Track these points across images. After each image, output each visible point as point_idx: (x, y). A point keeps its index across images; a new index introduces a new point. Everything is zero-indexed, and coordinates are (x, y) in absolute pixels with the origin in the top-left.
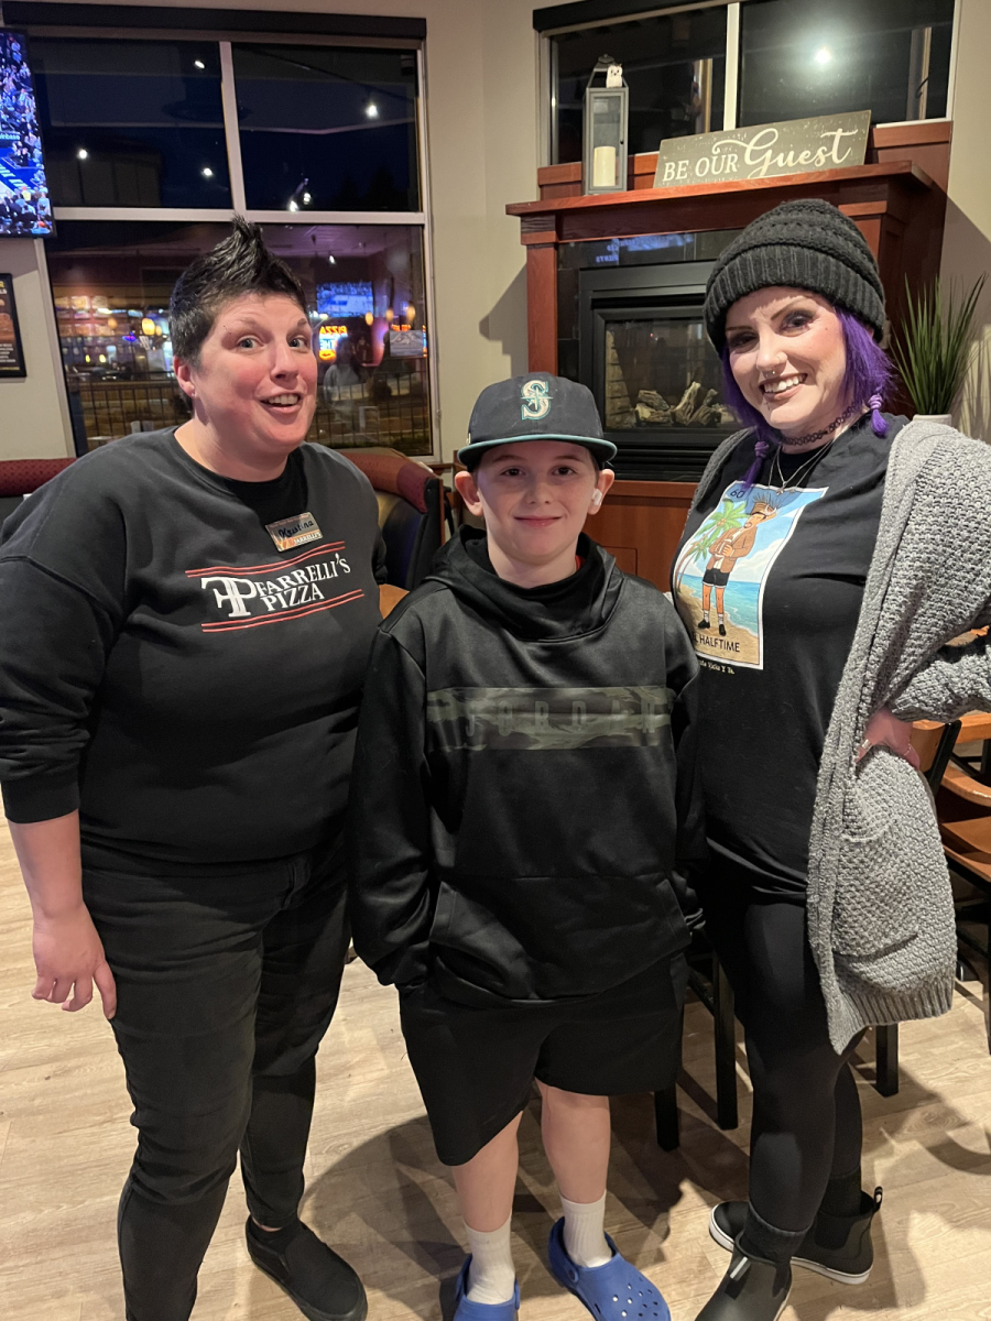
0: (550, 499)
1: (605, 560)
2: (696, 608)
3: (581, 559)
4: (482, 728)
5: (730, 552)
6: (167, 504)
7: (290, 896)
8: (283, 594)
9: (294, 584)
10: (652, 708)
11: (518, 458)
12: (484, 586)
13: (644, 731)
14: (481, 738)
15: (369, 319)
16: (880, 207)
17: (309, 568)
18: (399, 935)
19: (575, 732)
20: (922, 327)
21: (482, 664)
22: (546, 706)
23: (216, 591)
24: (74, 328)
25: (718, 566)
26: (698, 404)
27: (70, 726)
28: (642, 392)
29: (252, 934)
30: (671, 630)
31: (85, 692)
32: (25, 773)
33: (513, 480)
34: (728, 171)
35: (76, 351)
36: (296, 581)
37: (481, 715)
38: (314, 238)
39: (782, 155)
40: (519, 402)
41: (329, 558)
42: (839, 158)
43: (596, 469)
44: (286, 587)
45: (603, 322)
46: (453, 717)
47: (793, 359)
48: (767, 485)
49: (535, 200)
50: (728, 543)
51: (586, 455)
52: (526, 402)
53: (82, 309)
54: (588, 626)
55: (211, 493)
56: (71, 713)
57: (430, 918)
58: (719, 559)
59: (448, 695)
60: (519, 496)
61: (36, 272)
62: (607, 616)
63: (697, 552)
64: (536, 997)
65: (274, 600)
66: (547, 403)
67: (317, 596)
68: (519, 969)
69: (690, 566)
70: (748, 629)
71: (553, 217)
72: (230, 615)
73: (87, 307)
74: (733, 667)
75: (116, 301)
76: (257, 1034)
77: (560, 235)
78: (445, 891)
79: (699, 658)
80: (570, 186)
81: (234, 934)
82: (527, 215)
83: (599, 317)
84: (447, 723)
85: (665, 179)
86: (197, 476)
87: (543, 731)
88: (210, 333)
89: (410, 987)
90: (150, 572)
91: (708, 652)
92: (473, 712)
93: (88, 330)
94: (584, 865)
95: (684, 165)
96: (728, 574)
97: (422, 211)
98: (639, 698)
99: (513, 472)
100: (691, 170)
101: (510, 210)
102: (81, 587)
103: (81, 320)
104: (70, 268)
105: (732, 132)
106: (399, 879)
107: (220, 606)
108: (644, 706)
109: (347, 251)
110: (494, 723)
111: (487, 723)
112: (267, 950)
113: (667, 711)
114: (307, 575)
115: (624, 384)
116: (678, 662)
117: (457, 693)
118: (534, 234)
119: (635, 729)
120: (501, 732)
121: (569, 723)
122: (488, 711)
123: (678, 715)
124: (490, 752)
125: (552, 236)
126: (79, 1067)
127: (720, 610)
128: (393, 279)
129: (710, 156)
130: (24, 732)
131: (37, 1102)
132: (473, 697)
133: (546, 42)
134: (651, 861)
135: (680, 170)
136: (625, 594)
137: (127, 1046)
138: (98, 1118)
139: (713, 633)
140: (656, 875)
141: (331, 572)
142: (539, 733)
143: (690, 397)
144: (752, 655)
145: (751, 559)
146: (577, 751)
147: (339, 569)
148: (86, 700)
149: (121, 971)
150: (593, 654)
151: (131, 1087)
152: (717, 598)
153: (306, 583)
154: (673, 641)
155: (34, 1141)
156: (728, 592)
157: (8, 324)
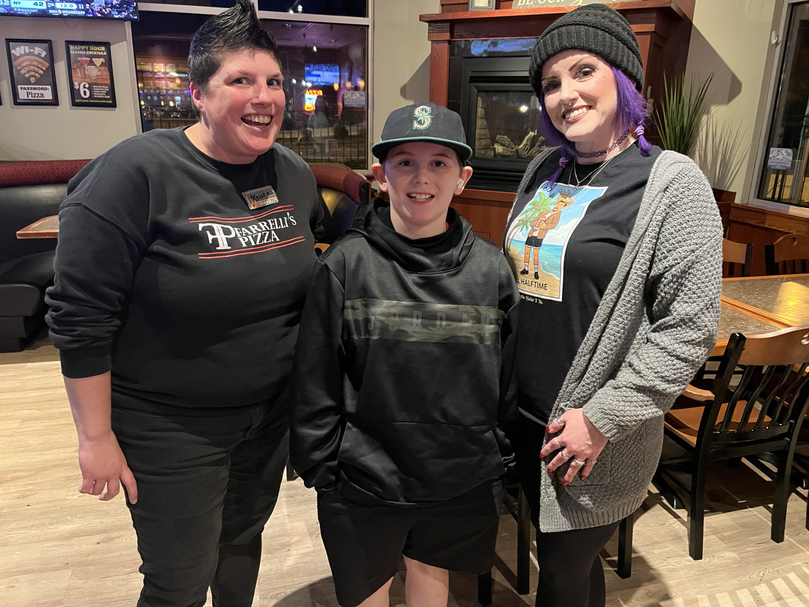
0: (428, 182)
1: (464, 226)
2: (520, 261)
3: (449, 224)
4: (378, 325)
5: (544, 226)
6: (177, 174)
7: (249, 431)
8: (252, 237)
9: (260, 230)
10: (488, 321)
11: (410, 154)
12: (386, 236)
13: (482, 335)
14: (377, 331)
15: (336, 87)
16: (651, 27)
17: (269, 221)
18: (318, 455)
19: (437, 332)
20: (672, 105)
21: (381, 284)
22: (420, 314)
23: (208, 232)
24: (155, 84)
25: (535, 234)
26: (532, 146)
27: (108, 316)
28: (498, 136)
29: (224, 455)
30: (503, 272)
31: (118, 294)
32: (76, 345)
33: (406, 168)
34: (558, 1)
35: (155, 98)
36: (261, 229)
37: (378, 317)
38: (304, 35)
40: (412, 118)
41: (283, 215)
43: (460, 165)
44: (255, 232)
45: (476, 91)
46: (361, 318)
47: (583, 96)
48: (567, 183)
49: (438, 13)
50: (542, 220)
51: (452, 154)
52: (416, 119)
53: (160, 72)
54: (451, 266)
55: (206, 169)
56: (109, 308)
57: (339, 445)
58: (536, 230)
59: (358, 303)
60: (409, 178)
61: (125, 42)
62: (464, 259)
63: (522, 226)
64: (404, 500)
65: (247, 240)
66: (429, 120)
67: (275, 239)
68: (393, 481)
69: (517, 235)
70: (553, 275)
71: (448, 24)
72: (217, 248)
73: (163, 70)
74: (542, 299)
75: (181, 69)
76: (224, 518)
77: (452, 36)
78: (349, 428)
79: (521, 294)
80: (461, 6)
81: (215, 454)
82: (433, 22)
83: (474, 88)
84: (356, 321)
85: (519, 4)
86: (198, 158)
87: (417, 330)
88: (217, 72)
89: (324, 489)
90: (165, 217)
91: (526, 290)
92: (374, 315)
93: (162, 84)
94: (437, 416)
96: (541, 240)
97: (368, 17)
98: (480, 314)
99: (407, 163)
100: (535, 0)
101: (422, 18)
102: (118, 225)
103: (159, 78)
104: (153, 46)
106: (321, 419)
107: (211, 242)
108: (483, 319)
109: (325, 44)
110: (387, 323)
111: (382, 322)
112: (233, 465)
113: (497, 324)
114: (268, 225)
115: (488, 130)
116: (505, 293)
117: (364, 302)
118: (436, 34)
119: (476, 332)
120: (391, 328)
121: (434, 326)
122: (383, 314)
123: (505, 328)
124: (382, 341)
125: (447, 36)
126: (118, 537)
127: (536, 263)
128: (352, 64)
130: (78, 319)
131: (90, 558)
132: (374, 305)
134: (481, 417)
136: (476, 249)
137: (138, 523)
138: (128, 570)
139: (530, 278)
140: (484, 427)
141: (284, 224)
142: (415, 329)
143: (528, 141)
144: (555, 293)
145: (558, 231)
146: (437, 344)
147: (289, 222)
148: (119, 299)
149: (140, 475)
150: (453, 284)
151: (140, 549)
152: (535, 255)
153: (267, 230)
154: (504, 280)
155: (86, 582)
156: (542, 251)
157: (106, 74)
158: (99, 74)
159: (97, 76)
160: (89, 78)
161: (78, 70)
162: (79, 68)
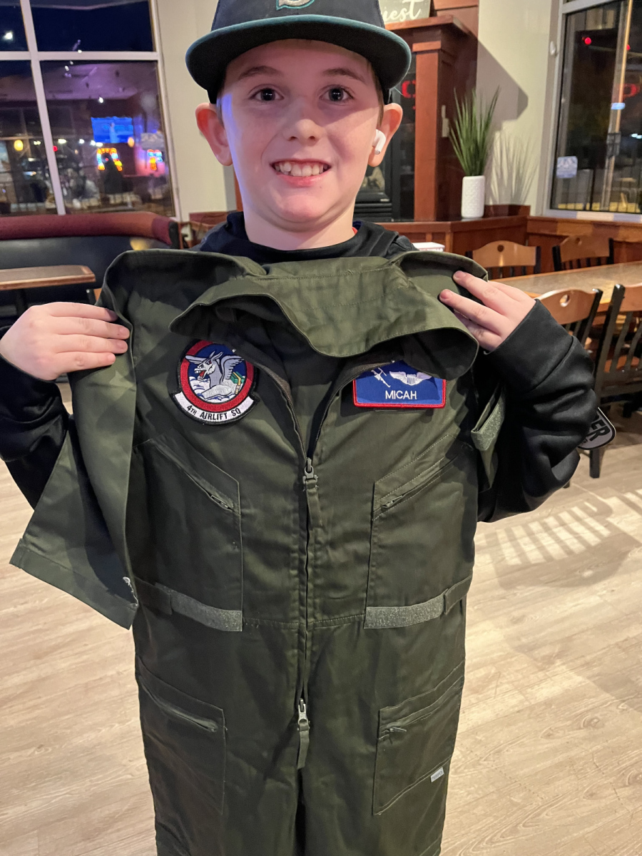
16: (437, 45)
38: (87, 85)
42: (414, 15)
97: (155, 51)
109: (113, 94)
128: (144, 114)
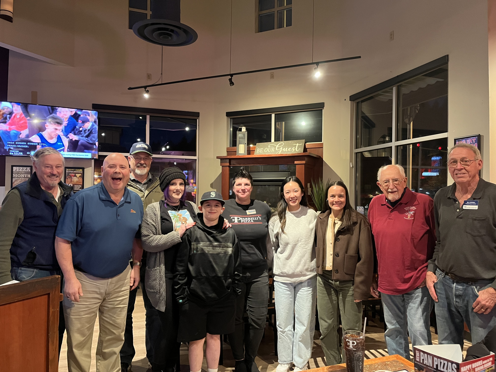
10: (230, 247)
11: (210, 203)
16: (304, 162)
19: (216, 251)
21: (201, 238)
22: (212, 246)
34: (272, 151)
39: (284, 149)
40: (210, 195)
42: (297, 150)
43: (222, 206)
46: (195, 247)
49: (225, 155)
51: (220, 203)
61: (91, 167)
66: (215, 195)
71: (228, 160)
77: (230, 164)
80: (233, 153)
82: (222, 159)
85: (257, 152)
92: (199, 246)
95: (262, 149)
98: (228, 245)
100: (263, 150)
101: (218, 158)
105: (273, 142)
110: (203, 248)
111: (201, 248)
117: (196, 243)
118: (224, 164)
120: (204, 250)
121: (215, 249)
122: (202, 246)
124: (201, 253)
125: (228, 164)
129: (268, 148)
132: (199, 244)
133: (229, 119)
135: (261, 150)
142: (210, 250)
157: (81, 180)
158: (78, 180)
159: (77, 181)
160: (73, 182)
161: (69, 179)
162: (69, 178)
